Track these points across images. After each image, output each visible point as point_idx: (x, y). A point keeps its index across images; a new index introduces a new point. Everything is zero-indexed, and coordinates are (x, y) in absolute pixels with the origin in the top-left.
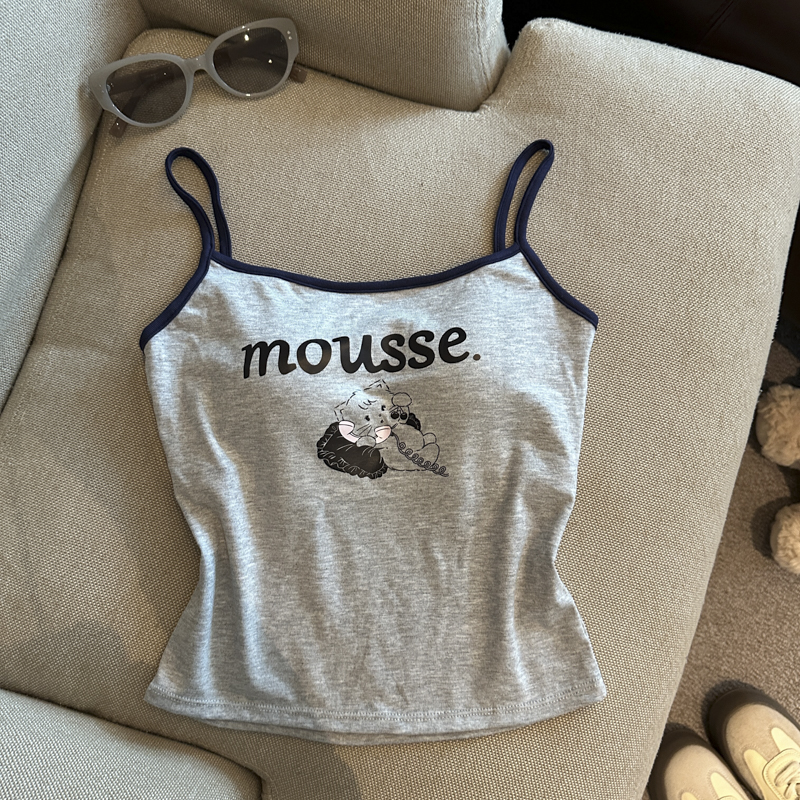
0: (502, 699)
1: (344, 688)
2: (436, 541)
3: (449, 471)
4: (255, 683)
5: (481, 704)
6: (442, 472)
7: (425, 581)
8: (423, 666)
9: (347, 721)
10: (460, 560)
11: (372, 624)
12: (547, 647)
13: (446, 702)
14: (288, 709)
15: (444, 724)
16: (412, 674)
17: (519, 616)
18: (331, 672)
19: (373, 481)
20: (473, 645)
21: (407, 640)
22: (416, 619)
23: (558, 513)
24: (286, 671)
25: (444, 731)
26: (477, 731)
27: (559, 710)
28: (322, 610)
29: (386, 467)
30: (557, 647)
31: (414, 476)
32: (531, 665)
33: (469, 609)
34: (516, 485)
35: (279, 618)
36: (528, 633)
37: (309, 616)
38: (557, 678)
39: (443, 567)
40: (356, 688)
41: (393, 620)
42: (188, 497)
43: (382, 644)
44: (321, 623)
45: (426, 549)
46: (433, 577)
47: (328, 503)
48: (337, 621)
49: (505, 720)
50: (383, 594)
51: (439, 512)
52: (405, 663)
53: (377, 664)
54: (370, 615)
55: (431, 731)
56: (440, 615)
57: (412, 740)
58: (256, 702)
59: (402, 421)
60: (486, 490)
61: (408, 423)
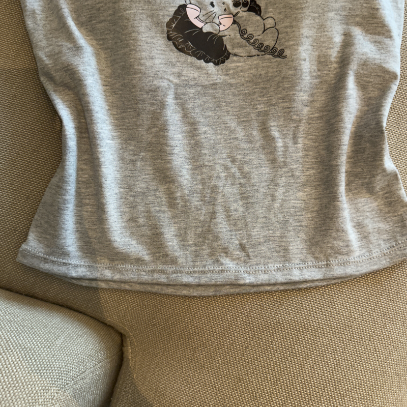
0: (335, 253)
1: (193, 248)
2: (274, 121)
3: (287, 52)
4: (116, 245)
5: (316, 258)
6: (281, 54)
7: (263, 157)
8: (263, 227)
9: (197, 275)
10: (295, 138)
11: (217, 193)
12: (372, 211)
13: (284, 257)
14: (144, 268)
15: (283, 275)
16: (253, 234)
17: (348, 184)
18: (182, 236)
19: (217, 67)
20: (306, 209)
21: (248, 206)
22: (256, 188)
23: (383, 91)
24: (143, 235)
25: (283, 281)
26: (313, 281)
27: (384, 263)
28: (173, 181)
29: (229, 54)
30: (381, 210)
31: (255, 61)
32: (359, 226)
33: (303, 179)
34: (348, 64)
35: (136, 190)
36: (356, 199)
37: (162, 188)
38: (382, 237)
39: (280, 143)
40: (204, 247)
41: (236, 189)
42: (51, 78)
43: (227, 210)
44: (172, 193)
45: (265, 130)
46: (271, 153)
47: (177, 86)
48: (187, 192)
49: (338, 271)
50: (227, 168)
51: (276, 94)
52: (246, 225)
53: (222, 227)
54: (215, 186)
55: (272, 281)
56: (277, 185)
57: (255, 289)
58: (116, 262)
59: (244, 9)
60: (319, 73)
61: (249, 10)
